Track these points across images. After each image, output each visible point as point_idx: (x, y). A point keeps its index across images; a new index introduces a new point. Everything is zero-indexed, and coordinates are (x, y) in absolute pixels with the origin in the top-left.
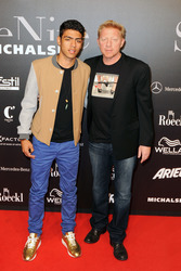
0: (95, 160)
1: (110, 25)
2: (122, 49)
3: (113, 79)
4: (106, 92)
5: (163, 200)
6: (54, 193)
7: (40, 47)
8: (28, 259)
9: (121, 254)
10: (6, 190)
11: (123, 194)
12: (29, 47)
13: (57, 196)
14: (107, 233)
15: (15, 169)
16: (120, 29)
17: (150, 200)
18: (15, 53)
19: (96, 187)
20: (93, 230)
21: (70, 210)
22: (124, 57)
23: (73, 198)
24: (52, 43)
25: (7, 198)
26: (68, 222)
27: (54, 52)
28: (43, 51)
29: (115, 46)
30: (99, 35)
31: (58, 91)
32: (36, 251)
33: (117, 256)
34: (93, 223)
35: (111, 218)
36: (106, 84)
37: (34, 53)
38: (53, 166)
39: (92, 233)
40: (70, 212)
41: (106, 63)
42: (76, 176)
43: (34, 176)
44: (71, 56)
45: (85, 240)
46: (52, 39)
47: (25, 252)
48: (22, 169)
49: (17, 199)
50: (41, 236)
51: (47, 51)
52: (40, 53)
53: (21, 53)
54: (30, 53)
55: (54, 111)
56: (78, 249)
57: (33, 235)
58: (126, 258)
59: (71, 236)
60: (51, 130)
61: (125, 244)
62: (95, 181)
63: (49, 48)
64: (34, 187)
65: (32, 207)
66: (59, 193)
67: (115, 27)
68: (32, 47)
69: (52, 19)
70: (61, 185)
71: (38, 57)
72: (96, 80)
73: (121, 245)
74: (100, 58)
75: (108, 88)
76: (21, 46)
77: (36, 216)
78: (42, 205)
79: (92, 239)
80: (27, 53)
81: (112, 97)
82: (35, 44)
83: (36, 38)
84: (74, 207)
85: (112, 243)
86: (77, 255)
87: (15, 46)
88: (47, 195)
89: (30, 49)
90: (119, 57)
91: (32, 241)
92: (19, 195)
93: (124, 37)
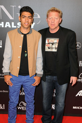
0: (45, 85)
1: (54, 10)
2: (60, 24)
3: (56, 41)
4: (52, 48)
6: (22, 104)
7: (13, 23)
11: (60, 104)
12: (7, 23)
13: (23, 106)
16: (59, 12)
17: (74, 108)
21: (30, 113)
22: (61, 29)
23: (32, 107)
26: (29, 119)
28: (14, 25)
29: (56, 22)
30: (47, 16)
31: (21, 46)
35: (53, 117)
36: (53, 44)
37: (10, 27)
38: (21, 89)
40: (30, 114)
41: (51, 32)
42: (33, 95)
43: (10, 94)
48: (4, 91)
52: (13, 26)
53: (3, 27)
54: (8, 27)
60: (19, 68)
64: (11, 100)
67: (57, 11)
68: (8, 23)
69: (19, 7)
70: (26, 99)
71: (12, 29)
72: (47, 42)
74: (48, 29)
75: (54, 46)
76: (3, 23)
77: (12, 117)
78: (15, 111)
80: (6, 27)
81: (56, 51)
82: (10, 21)
83: (11, 18)
84: (33, 111)
88: (18, 105)
89: (8, 25)
90: (58, 28)
92: (2, 105)
93: (61, 17)
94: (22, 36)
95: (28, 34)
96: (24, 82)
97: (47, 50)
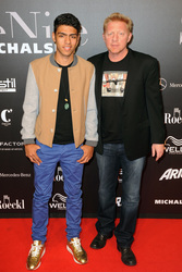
0: (102, 161)
1: (116, 18)
2: (129, 44)
3: (122, 76)
4: (115, 91)
5: (171, 202)
6: (57, 198)
7: (35, 45)
8: (32, 267)
9: (129, 259)
10: (6, 197)
11: (132, 197)
12: (24, 45)
13: (60, 201)
14: (114, 238)
15: (15, 175)
16: (127, 22)
17: (157, 202)
18: (10, 52)
19: (102, 190)
20: (99, 235)
21: (74, 214)
22: (132, 53)
23: (78, 202)
24: (48, 41)
25: (7, 206)
26: (73, 227)
27: (51, 51)
28: (39, 49)
29: (122, 40)
30: (104, 29)
31: (57, 90)
32: (40, 259)
33: (126, 262)
34: (99, 227)
35: (118, 221)
36: (116, 82)
37: (30, 52)
39: (98, 238)
40: (75, 217)
42: (80, 179)
43: (37, 179)
44: (67, 54)
45: (92, 246)
46: (48, 36)
47: (29, 260)
48: (22, 175)
49: (18, 206)
50: (46, 244)
51: (44, 49)
52: (36, 51)
53: (16, 52)
54: (26, 52)
55: (54, 110)
56: (84, 255)
57: (37, 242)
58: (135, 263)
59: (76, 242)
60: (53, 131)
61: (133, 249)
62: (102, 183)
63: (46, 46)
64: (38, 191)
65: (36, 213)
66: (63, 198)
67: (122, 19)
68: (27, 45)
69: (47, 14)
70: (65, 188)
71: (34, 56)
72: (104, 79)
73: (129, 250)
75: (118, 87)
76: (16, 45)
77: (40, 222)
78: (46, 211)
79: (98, 244)
80: (22, 52)
81: (122, 95)
84: (79, 211)
85: (120, 248)
86: (83, 261)
87: (9, 45)
88: (50, 201)
89: (26, 48)
90: (125, 53)
91: (36, 249)
92: (20, 201)
93: (131, 31)
94: (60, 70)
95: (70, 66)
96: (62, 157)
97: (105, 94)
